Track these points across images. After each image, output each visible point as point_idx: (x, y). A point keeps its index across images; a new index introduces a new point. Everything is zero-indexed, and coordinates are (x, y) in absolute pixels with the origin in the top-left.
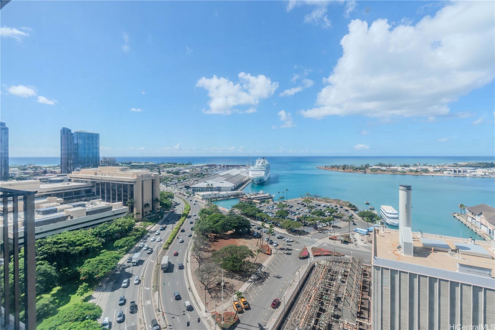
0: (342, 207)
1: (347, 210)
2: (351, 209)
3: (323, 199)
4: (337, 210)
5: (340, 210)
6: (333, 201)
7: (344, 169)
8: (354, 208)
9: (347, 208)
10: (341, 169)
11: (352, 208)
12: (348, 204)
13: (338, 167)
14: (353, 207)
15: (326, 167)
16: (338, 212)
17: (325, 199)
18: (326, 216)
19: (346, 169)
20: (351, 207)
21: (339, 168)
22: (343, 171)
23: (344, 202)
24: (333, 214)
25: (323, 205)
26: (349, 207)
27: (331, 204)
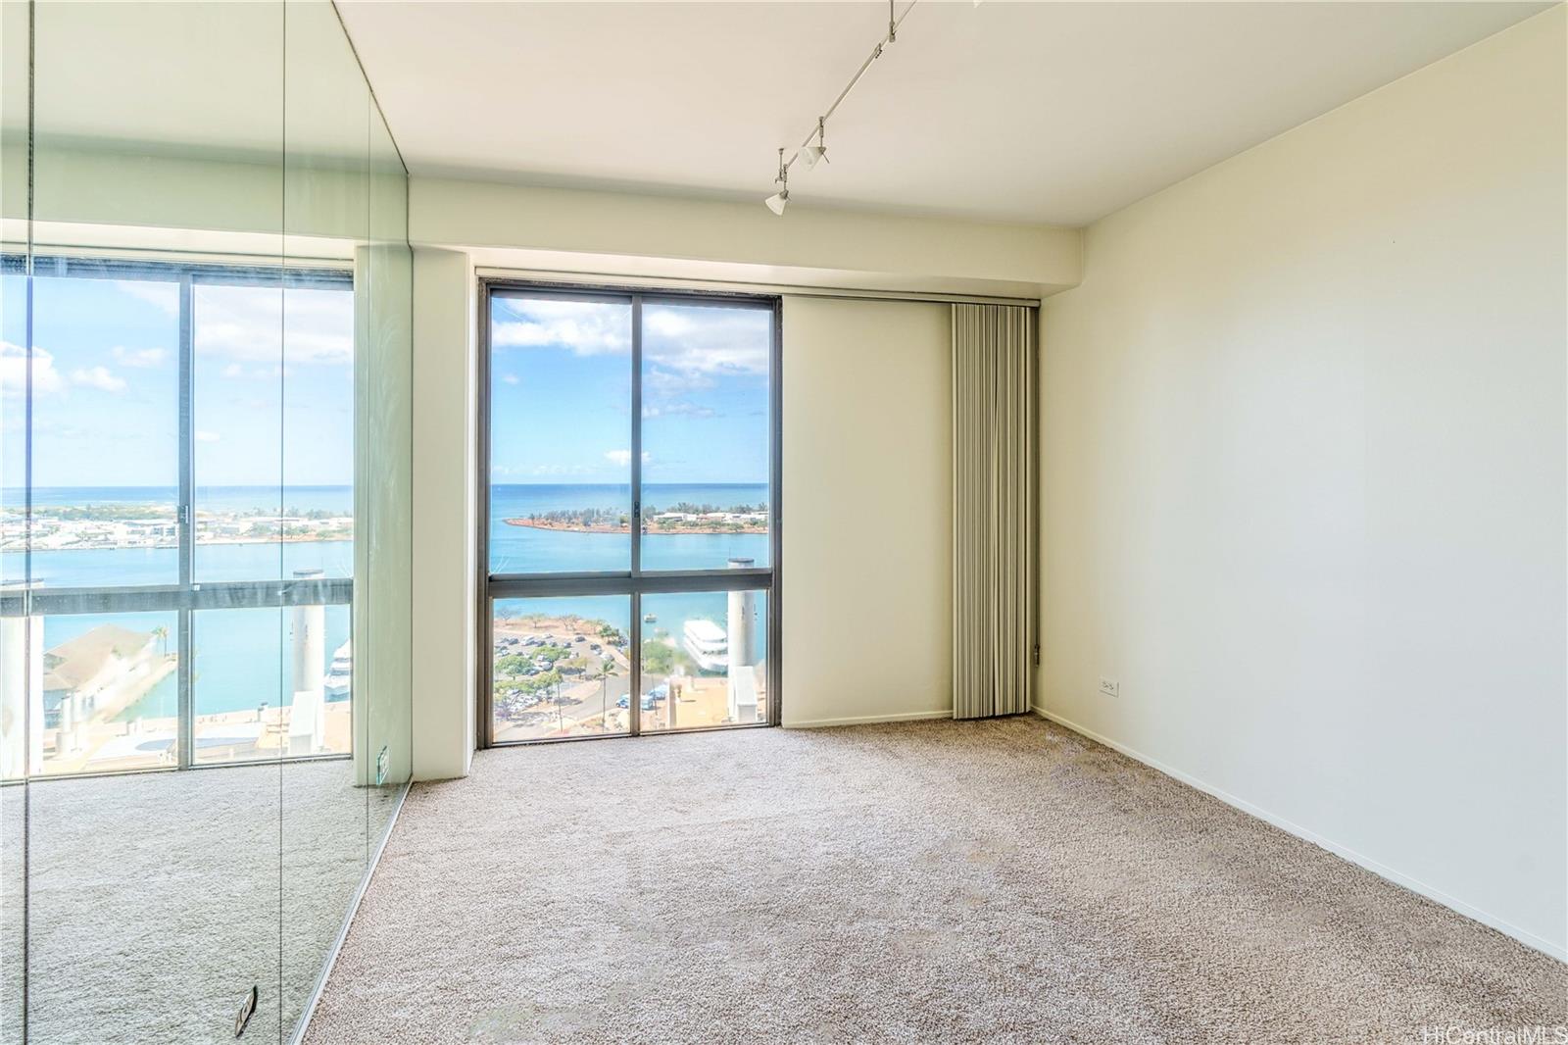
0: (581, 640)
1: (595, 647)
2: (609, 643)
3: (526, 621)
4: (568, 650)
5: (577, 647)
6: (555, 624)
7: (586, 524)
8: (617, 638)
9: (598, 641)
10: (577, 524)
11: (611, 639)
12: (600, 628)
13: (570, 519)
14: (613, 635)
15: (533, 518)
16: (571, 657)
17: (532, 618)
18: (537, 672)
19: (593, 525)
20: (608, 636)
21: (574, 520)
22: (583, 528)
23: (588, 622)
24: (556, 664)
25: (527, 638)
26: (603, 636)
27: (552, 632)
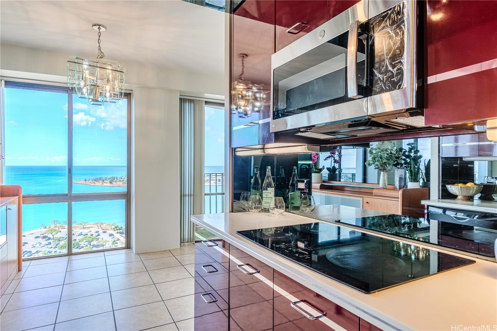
0: (105, 232)
1: (111, 235)
2: (117, 233)
3: (78, 226)
4: (98, 237)
5: (102, 236)
6: (93, 226)
7: (111, 183)
8: (121, 231)
9: (112, 232)
10: (107, 183)
11: (119, 231)
12: (113, 227)
13: (103, 181)
14: (120, 229)
15: (86, 180)
16: (99, 240)
17: (81, 224)
18: (83, 247)
19: (114, 183)
20: (117, 230)
21: (105, 181)
22: (109, 184)
23: (108, 225)
24: (92, 243)
25: (78, 233)
26: (115, 230)
27: (91, 229)
